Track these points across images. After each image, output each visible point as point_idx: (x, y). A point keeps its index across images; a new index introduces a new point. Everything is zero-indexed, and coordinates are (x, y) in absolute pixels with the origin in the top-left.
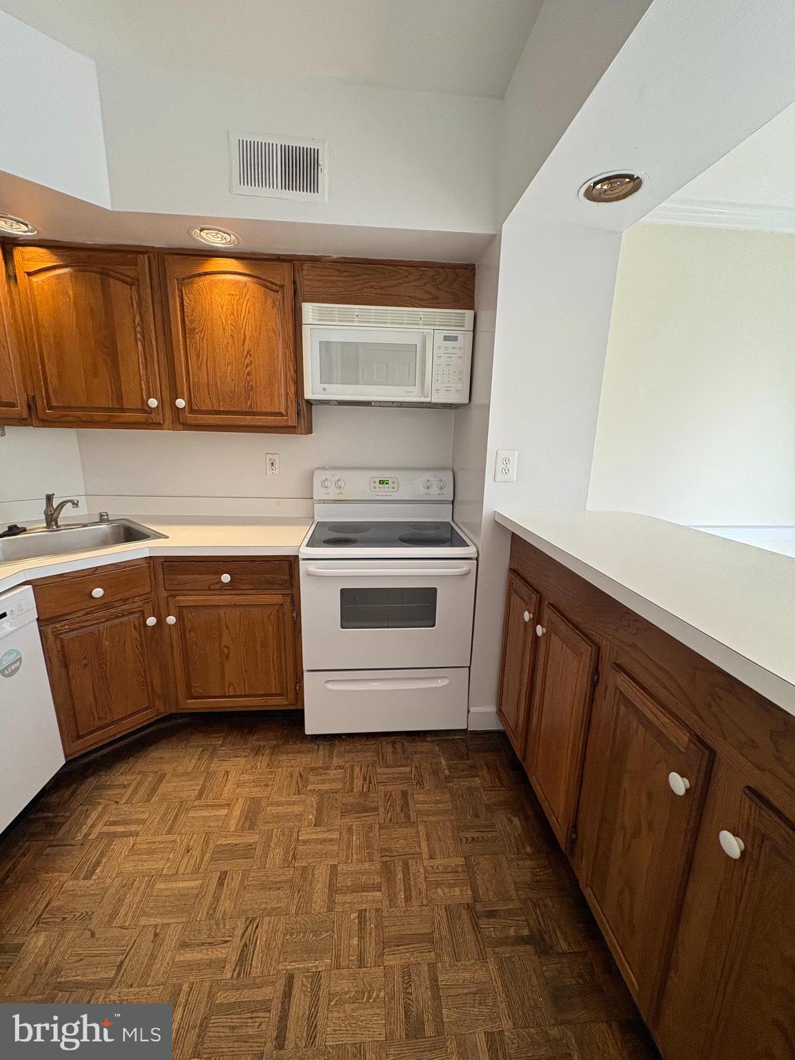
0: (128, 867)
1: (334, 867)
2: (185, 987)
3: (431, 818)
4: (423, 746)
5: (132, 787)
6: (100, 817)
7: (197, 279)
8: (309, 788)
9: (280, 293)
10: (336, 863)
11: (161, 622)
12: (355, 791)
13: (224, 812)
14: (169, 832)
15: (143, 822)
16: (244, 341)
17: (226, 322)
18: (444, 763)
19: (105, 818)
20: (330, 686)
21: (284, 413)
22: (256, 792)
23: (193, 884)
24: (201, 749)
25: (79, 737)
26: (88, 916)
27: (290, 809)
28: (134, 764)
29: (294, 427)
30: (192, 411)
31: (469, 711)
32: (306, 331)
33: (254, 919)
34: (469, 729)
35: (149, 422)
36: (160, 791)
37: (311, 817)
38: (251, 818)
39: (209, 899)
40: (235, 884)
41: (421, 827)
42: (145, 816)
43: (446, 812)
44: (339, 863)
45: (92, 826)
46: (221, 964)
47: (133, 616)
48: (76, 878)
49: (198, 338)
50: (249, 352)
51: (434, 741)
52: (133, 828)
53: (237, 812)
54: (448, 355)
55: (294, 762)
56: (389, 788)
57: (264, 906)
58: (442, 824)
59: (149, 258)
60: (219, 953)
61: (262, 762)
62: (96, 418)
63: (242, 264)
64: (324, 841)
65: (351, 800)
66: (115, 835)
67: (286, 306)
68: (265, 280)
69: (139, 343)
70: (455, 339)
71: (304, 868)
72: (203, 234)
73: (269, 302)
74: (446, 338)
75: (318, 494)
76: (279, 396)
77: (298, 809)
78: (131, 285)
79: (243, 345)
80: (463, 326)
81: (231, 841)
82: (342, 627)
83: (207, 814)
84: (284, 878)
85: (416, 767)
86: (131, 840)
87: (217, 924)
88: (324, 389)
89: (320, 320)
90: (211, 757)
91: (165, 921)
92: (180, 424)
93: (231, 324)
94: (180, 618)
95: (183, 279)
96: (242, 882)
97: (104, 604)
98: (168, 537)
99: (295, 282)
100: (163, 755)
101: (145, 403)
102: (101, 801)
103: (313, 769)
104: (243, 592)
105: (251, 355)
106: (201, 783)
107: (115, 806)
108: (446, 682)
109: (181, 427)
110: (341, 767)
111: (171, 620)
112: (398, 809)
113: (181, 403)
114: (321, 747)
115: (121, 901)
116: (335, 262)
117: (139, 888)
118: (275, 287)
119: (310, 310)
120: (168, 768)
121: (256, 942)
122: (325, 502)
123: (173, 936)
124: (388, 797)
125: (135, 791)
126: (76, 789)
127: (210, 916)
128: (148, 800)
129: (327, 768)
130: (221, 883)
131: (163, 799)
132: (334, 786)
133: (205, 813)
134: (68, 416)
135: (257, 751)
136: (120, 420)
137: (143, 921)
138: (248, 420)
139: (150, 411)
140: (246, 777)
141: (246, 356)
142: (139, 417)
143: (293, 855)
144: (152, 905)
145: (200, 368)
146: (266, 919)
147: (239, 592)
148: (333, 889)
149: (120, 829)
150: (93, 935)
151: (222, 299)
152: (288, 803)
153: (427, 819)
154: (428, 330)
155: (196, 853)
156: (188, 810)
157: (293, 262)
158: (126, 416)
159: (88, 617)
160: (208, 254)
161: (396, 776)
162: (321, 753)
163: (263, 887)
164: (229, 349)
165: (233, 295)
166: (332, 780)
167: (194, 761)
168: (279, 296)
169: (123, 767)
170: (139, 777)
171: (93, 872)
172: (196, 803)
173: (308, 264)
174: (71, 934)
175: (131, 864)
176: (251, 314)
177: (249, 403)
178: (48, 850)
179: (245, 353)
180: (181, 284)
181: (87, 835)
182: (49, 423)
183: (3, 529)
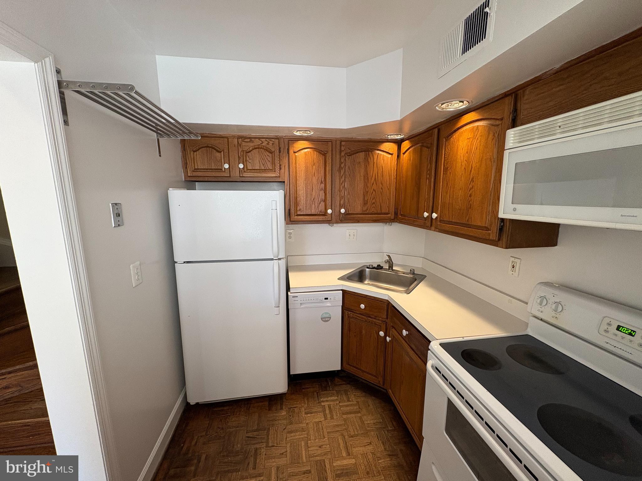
5: (349, 403)
6: (332, 401)
7: (453, 134)
9: (500, 126)
11: (385, 337)
13: (344, 454)
14: (329, 433)
15: (332, 418)
16: (471, 171)
17: (463, 159)
19: (331, 403)
21: (489, 228)
22: (362, 469)
23: (304, 458)
24: (382, 421)
26: (291, 423)
28: (362, 396)
32: (506, 155)
35: (425, 225)
36: (350, 415)
38: (343, 473)
39: (297, 470)
42: (335, 417)
45: (327, 401)
47: (376, 326)
48: (305, 409)
49: (448, 173)
50: (473, 179)
52: (329, 416)
53: (345, 462)
61: (385, 462)
62: (411, 221)
63: (478, 113)
66: (324, 411)
68: (491, 119)
69: (428, 180)
73: (491, 136)
75: (533, 308)
78: (429, 148)
79: (470, 174)
81: (328, 467)
82: (446, 431)
83: (341, 447)
86: (323, 419)
88: (515, 210)
89: (518, 143)
90: (377, 429)
91: (288, 454)
92: (436, 228)
93: (466, 160)
94: (391, 341)
95: (447, 137)
99: (515, 110)
100: (371, 405)
101: (423, 214)
102: (339, 396)
104: (411, 348)
105: (473, 181)
106: (360, 432)
107: (338, 403)
109: (437, 230)
111: (389, 339)
113: (434, 215)
115: (296, 431)
116: (559, 71)
117: (302, 435)
118: (497, 122)
119: (512, 135)
120: (364, 411)
122: (539, 318)
123: (282, 462)
125: (347, 406)
126: (343, 384)
128: (343, 414)
130: (305, 472)
131: (345, 420)
133: (342, 445)
135: (392, 455)
136: (416, 223)
137: (288, 445)
138: (467, 230)
139: (425, 218)
140: (370, 456)
141: (471, 182)
144: (295, 445)
145: (447, 193)
147: (409, 347)
149: (327, 412)
151: (463, 144)
155: (319, 452)
156: (342, 435)
157: (514, 94)
159: (359, 315)
164: (462, 178)
165: (469, 139)
167: (372, 422)
168: (499, 129)
169: (359, 393)
170: (355, 403)
171: (307, 414)
172: (346, 437)
173: (530, 87)
174: (285, 422)
175: (312, 426)
176: (478, 148)
177: (467, 218)
178: (315, 393)
179: (470, 180)
180: (446, 140)
181: (323, 401)
182: (400, 222)
183: (376, 265)
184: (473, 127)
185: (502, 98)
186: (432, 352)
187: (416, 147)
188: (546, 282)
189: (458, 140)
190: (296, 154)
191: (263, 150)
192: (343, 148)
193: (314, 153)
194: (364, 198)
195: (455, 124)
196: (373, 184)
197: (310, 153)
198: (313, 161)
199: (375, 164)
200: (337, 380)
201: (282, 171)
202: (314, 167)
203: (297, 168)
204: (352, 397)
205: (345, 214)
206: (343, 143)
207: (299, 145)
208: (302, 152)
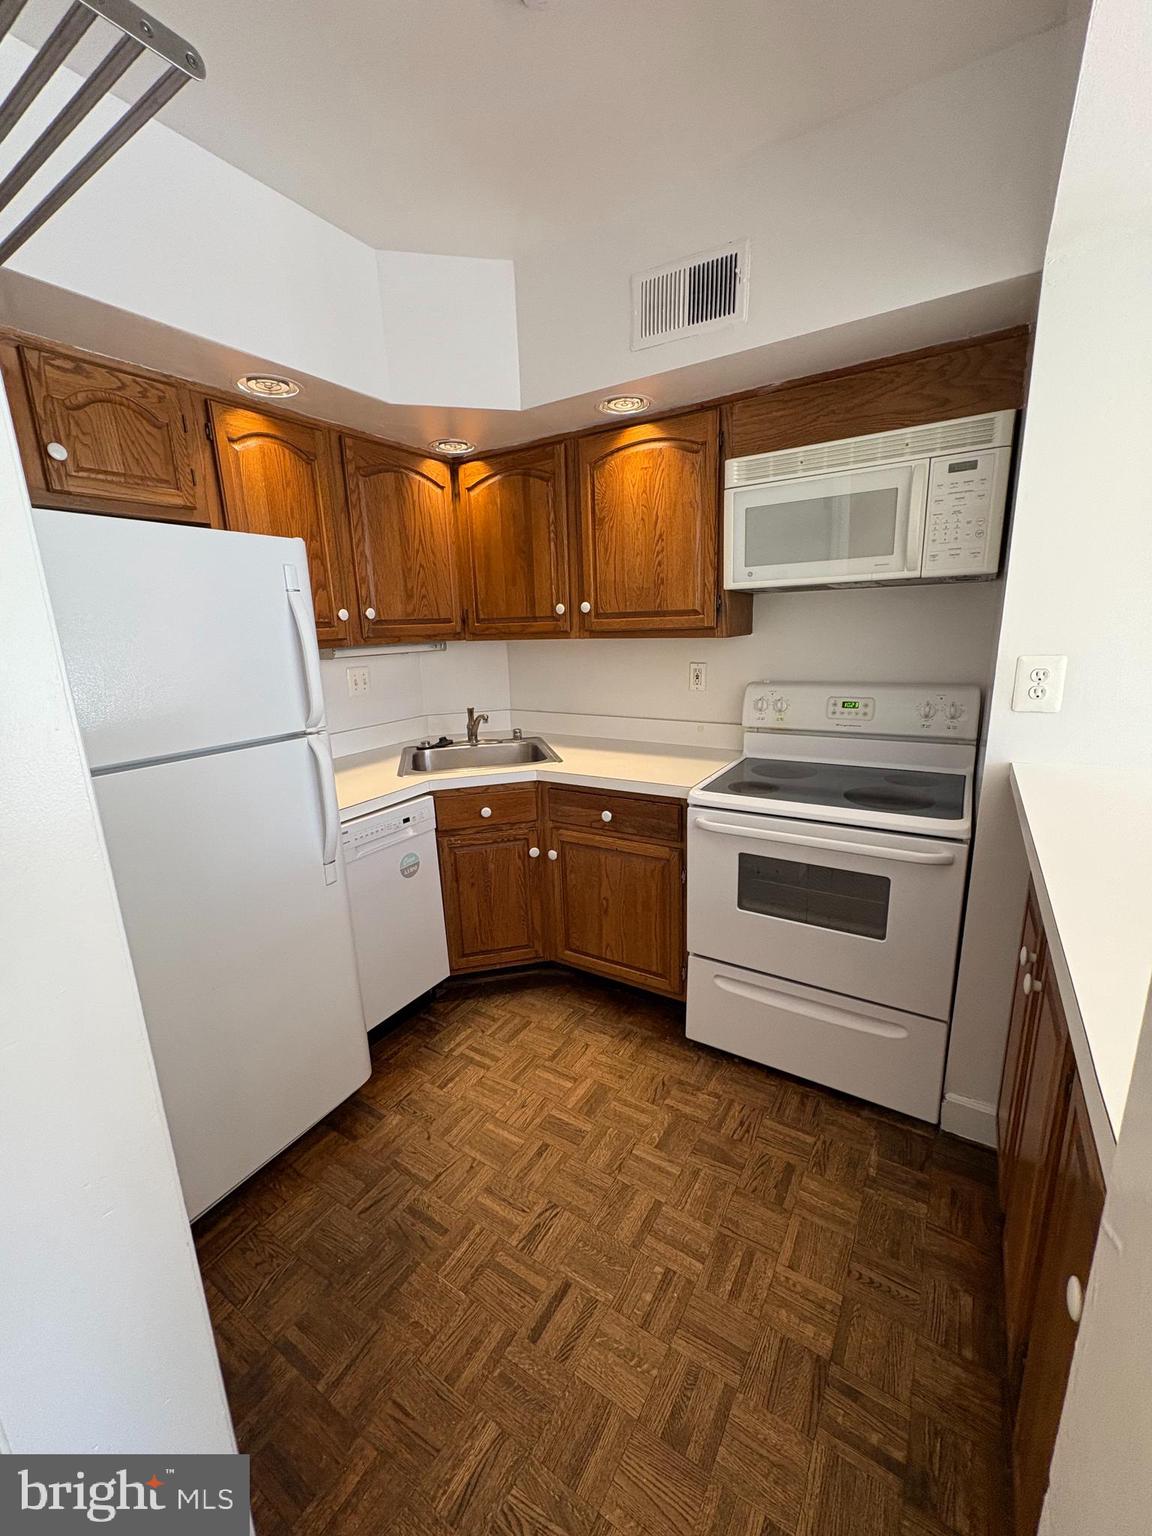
0: (472, 1095)
1: (658, 1204)
2: (477, 1228)
3: (816, 1220)
4: (855, 1122)
5: (499, 1023)
6: (467, 1038)
7: (610, 458)
8: (666, 1102)
9: (701, 453)
10: (663, 1201)
11: (544, 855)
12: (723, 1131)
13: (569, 1085)
14: (513, 1081)
15: (497, 1060)
16: (656, 523)
17: (637, 503)
18: (874, 1157)
19: (469, 1042)
20: (719, 982)
21: (700, 611)
22: (609, 1080)
23: (516, 1139)
24: (572, 1010)
25: (464, 955)
26: (430, 1120)
27: (636, 1115)
28: (508, 1001)
29: (712, 628)
30: (598, 615)
31: (942, 1097)
32: (728, 496)
33: (555, 1206)
34: (942, 1127)
35: (555, 630)
36: (521, 1036)
37: (655, 1135)
38: (592, 1104)
39: (525, 1161)
40: (552, 1161)
41: (794, 1224)
42: (500, 1055)
43: (844, 1223)
44: (666, 1203)
45: (459, 1045)
46: (512, 1229)
47: (518, 843)
48: (433, 1083)
49: (607, 528)
50: (661, 536)
51: (873, 1120)
52: (487, 1061)
53: (581, 1091)
54: (958, 496)
55: (661, 1065)
56: (771, 1151)
57: (569, 1199)
58: (829, 1235)
59: (565, 445)
60: (516, 1218)
61: (627, 1050)
62: (512, 629)
63: (658, 427)
64: (660, 1169)
65: (711, 1140)
66: (472, 1061)
67: (708, 468)
68: (685, 440)
69: (552, 544)
70: (973, 465)
71: (626, 1187)
72: (612, 405)
73: (687, 467)
74: (953, 469)
75: (750, 718)
76: (693, 587)
77: (644, 1119)
78: (548, 481)
79: (655, 529)
80: (990, 441)
81: (564, 1117)
82: (741, 906)
83: (553, 1080)
84: (600, 1183)
85: (824, 1142)
86: (482, 1072)
87: (523, 1190)
88: (750, 574)
89: (748, 479)
90: (577, 1024)
91: (482, 1160)
92: (586, 631)
93: (642, 505)
94: (561, 855)
95: (595, 463)
96: (559, 1163)
97: (492, 825)
98: (561, 761)
99: (721, 433)
100: (536, 1002)
101: (553, 608)
102: (472, 1025)
103: (681, 1083)
104: (626, 836)
105: (663, 540)
106: (559, 1045)
107: (480, 1034)
108: (901, 1034)
109: (587, 634)
110: (717, 1096)
111: (553, 854)
112: (772, 1183)
113: (586, 607)
114: (702, 1061)
115: (457, 1121)
116: (779, 390)
117: (473, 1118)
118: (695, 447)
119: (734, 468)
120: (535, 1018)
121: (549, 1229)
122: (758, 730)
123: (484, 1176)
124: (764, 1161)
125: (501, 1028)
126: (458, 1006)
127: (520, 1179)
128: (508, 1042)
129: (698, 1089)
130: (539, 1154)
131: (521, 1046)
132: (699, 1113)
133: (551, 1077)
134: (492, 628)
135: (626, 1036)
136: (532, 630)
137: (467, 1149)
138: (657, 622)
139: (555, 617)
140: (603, 1059)
141: (658, 541)
142: (549, 625)
143: (620, 1165)
144: (478, 1139)
145: (607, 563)
146: (567, 1214)
147: (620, 835)
148: (647, 1225)
149: (477, 1057)
150: (429, 1138)
151: (634, 477)
152: (636, 1108)
153: (809, 1218)
154: (920, 462)
155: (530, 1112)
156: (537, 1067)
157: (718, 408)
158: (538, 626)
159: (478, 836)
160: (620, 425)
161: (788, 1139)
162: (698, 1069)
163: (577, 1181)
164: (639, 535)
165: (646, 469)
166: (701, 1105)
167: (560, 1020)
168: (699, 457)
169: (499, 1000)
170: (509, 1015)
171: (446, 1085)
172: (547, 1063)
173: (740, 404)
174: (415, 1128)
175: (475, 1093)
176: (666, 486)
177: (658, 601)
178: (422, 1049)
179: (656, 538)
180: (593, 468)
181: (452, 1050)
182: (477, 636)
183: (435, 741)
184: (653, 450)
185: (698, 411)
186: (695, 806)
187: (509, 476)
188: (753, 683)
189: (623, 469)
190: (237, 447)
191: (131, 412)
192: (349, 454)
193: (284, 455)
194: (406, 586)
195: (613, 439)
196: (418, 551)
197: (273, 451)
198: (286, 476)
199: (417, 504)
200: (440, 1007)
201: (199, 490)
202: (289, 491)
203: (245, 490)
204: (496, 1013)
205: (377, 622)
206: (348, 441)
207: (241, 422)
208: (252, 443)
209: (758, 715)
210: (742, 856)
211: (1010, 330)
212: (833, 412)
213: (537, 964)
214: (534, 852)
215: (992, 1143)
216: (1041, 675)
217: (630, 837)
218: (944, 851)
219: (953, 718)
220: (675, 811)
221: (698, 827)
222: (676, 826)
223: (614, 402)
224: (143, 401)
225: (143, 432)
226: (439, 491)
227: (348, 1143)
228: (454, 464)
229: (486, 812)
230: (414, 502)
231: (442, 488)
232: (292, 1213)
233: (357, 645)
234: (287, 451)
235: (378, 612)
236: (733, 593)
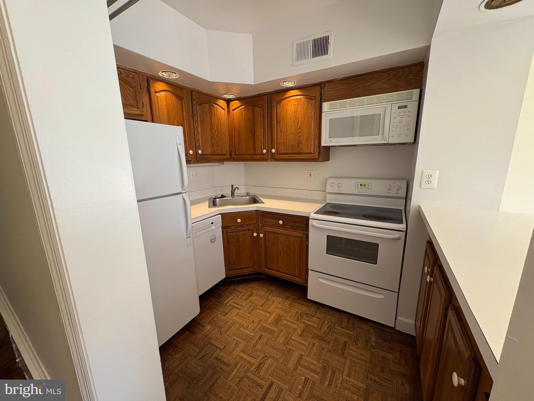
0: (235, 319)
1: (301, 356)
2: (240, 364)
3: (356, 360)
4: (365, 326)
5: (243, 294)
6: (232, 299)
7: (283, 101)
8: (302, 320)
9: (314, 100)
10: (303, 354)
11: (258, 235)
12: (322, 330)
13: (268, 315)
14: (249, 313)
15: (243, 306)
16: (298, 123)
17: (292, 116)
18: (374, 339)
19: (233, 300)
20: (319, 279)
21: (313, 153)
22: (282, 313)
23: (251, 334)
24: (267, 289)
25: (230, 270)
26: (222, 327)
27: (292, 325)
28: (245, 286)
29: (317, 159)
30: (277, 154)
31: (396, 318)
32: (324, 115)
33: (266, 357)
34: (396, 328)
35: (263, 159)
36: (251, 298)
37: (299, 332)
38: (277, 321)
39: (255, 342)
40: (264, 341)
41: (348, 361)
42: (244, 305)
43: (365, 361)
44: (304, 355)
45: (229, 301)
46: (253, 364)
47: (249, 231)
48: (221, 315)
49: (281, 124)
50: (300, 127)
51: (372, 326)
52: (239, 307)
53: (272, 317)
54: (401, 116)
55: (299, 308)
56: (339, 337)
57: (271, 354)
58: (360, 365)
59: (267, 96)
60: (253, 361)
61: (287, 303)
62: (248, 158)
63: (299, 91)
64: (301, 343)
65: (318, 333)
66: (234, 307)
67: (316, 105)
68: (308, 96)
69: (262, 129)
70: (406, 107)
71: (290, 350)
72: (284, 83)
73: (309, 105)
74: (399, 108)
75: (329, 189)
76: (311, 145)
77: (295, 326)
78: (261, 108)
79: (298, 125)
80: (412, 99)
81: (267, 326)
82: (327, 253)
83: (263, 313)
84: (281, 348)
85: (357, 334)
86: (238, 311)
87: (255, 351)
88: (331, 141)
89: (330, 109)
90: (270, 294)
91: (240, 341)
92: (273, 159)
93: (294, 117)
94: (265, 236)
95: (278, 102)
96: (266, 342)
97: (241, 225)
98: (264, 203)
99: (321, 94)
100: (255, 287)
101: (262, 151)
102: (233, 294)
103: (306, 314)
104: (288, 229)
105: (300, 129)
106: (264, 301)
107: (236, 297)
108: (382, 297)
109: (273, 160)
110: (320, 319)
111: (261, 235)
112: (340, 348)
113: (273, 151)
114: (313, 306)
115: (230, 328)
116: (341, 80)
117: (236, 327)
118: (312, 98)
119: (326, 106)
120: (255, 291)
121: (265, 364)
122: (331, 193)
123: (241, 346)
124: (337, 340)
125: (244, 295)
126: (228, 288)
127: (254, 347)
128: (246, 300)
129: (313, 316)
130: (260, 338)
131: (251, 302)
132: (313, 324)
133: (262, 312)
134: (240, 157)
135: (287, 298)
136: (254, 158)
137: (234, 337)
138: (298, 156)
139: (263, 154)
140: (280, 306)
141: (299, 129)
142: (260, 157)
143: (287, 342)
144: (238, 334)
145: (281, 136)
146: (270, 359)
147: (286, 229)
148: (298, 363)
149: (236, 305)
150: (221, 333)
151: (291, 107)
152: (292, 322)
153: (353, 359)
154: (388, 105)
155: (255, 325)
156: (257, 309)
157: (320, 85)
158: (256, 157)
159: (236, 229)
160: (286, 90)
161: (344, 333)
162: (312, 309)
163: (273, 348)
164: (292, 127)
165: (295, 105)
166: (314, 321)
167: (264, 293)
168: (314, 101)
169: (242, 286)
170: (246, 291)
171: (226, 315)
172: (260, 308)
173: (328, 84)
174: (216, 330)
175: (236, 318)
176: (302, 111)
177: (299, 149)
178: (217, 303)
179: (298, 128)
180: (277, 104)
181: (227, 303)
182: (235, 160)
183: (220, 196)
184: (297, 99)
185: (313, 86)
186: (312, 219)
187: (248, 106)
188: (330, 177)
189: (287, 105)
190: (157, 94)
192: (194, 98)
193: (173, 97)
194: (212, 142)
195: (284, 95)
196: (216, 131)
197: (169, 96)
198: (173, 104)
199: (216, 115)
200: (222, 288)
201: (145, 108)
202: (174, 110)
203: (160, 109)
204: (241, 290)
205: (202, 155)
206: (194, 93)
207: (159, 86)
208: (162, 93)
209: (331, 188)
210: (328, 236)
211: (418, 63)
212: (359, 88)
213: (255, 273)
214: (255, 234)
215: (414, 334)
216: (430, 176)
217: (289, 229)
218: (397, 235)
219: (398, 190)
220: (305, 220)
221: (313, 226)
222: (305, 226)
223: (285, 82)
224: (127, 78)
225: (127, 89)
226: (223, 110)
227: (192, 335)
228: (228, 101)
229: (239, 220)
230: (215, 114)
231: (224, 109)
232: (174, 360)
233: (195, 163)
234: (174, 96)
235: (202, 151)
236: (324, 147)
